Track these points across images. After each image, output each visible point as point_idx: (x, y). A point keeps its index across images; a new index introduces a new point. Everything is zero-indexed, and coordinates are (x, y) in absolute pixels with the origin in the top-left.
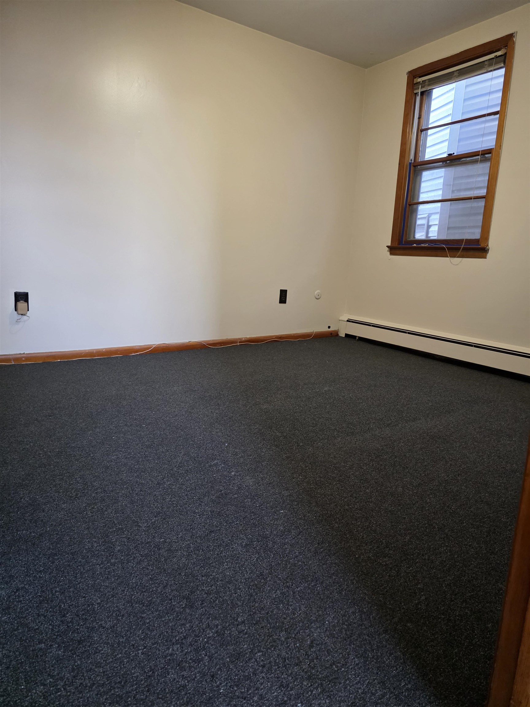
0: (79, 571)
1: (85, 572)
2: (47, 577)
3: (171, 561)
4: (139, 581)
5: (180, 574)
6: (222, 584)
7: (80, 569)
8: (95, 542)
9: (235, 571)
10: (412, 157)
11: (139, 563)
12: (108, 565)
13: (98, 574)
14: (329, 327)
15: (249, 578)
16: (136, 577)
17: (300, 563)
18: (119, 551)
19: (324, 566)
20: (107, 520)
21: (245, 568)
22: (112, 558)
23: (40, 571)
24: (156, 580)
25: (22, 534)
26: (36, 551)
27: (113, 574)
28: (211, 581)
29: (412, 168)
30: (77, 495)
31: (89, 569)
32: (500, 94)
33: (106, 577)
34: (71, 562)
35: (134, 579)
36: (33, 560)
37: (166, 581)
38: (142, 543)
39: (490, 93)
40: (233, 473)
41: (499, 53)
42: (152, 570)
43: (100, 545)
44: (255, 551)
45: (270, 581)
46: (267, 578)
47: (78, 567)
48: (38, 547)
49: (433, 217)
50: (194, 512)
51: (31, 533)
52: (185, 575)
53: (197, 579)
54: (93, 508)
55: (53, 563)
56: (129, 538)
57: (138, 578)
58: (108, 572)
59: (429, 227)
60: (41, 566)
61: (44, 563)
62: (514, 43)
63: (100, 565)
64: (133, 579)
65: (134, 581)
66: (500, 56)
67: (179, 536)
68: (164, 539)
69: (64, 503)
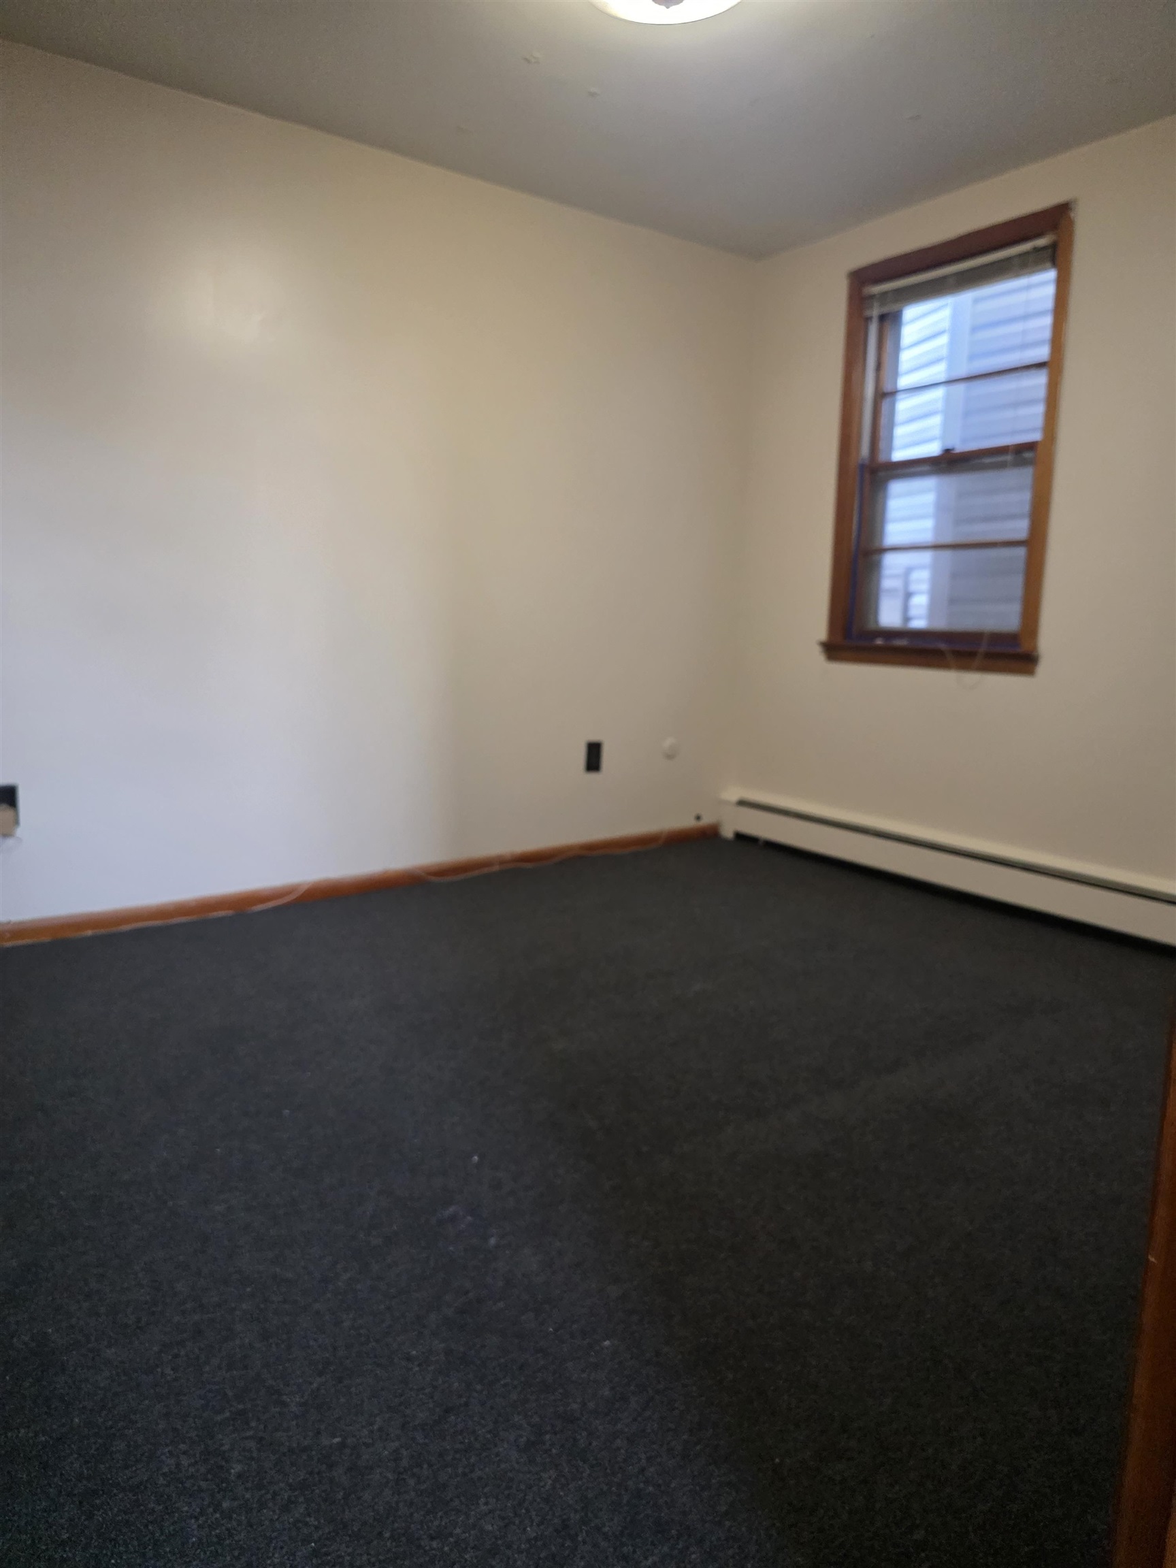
0: (150, 1540)
1: (164, 1541)
2: (77, 1559)
3: (359, 1498)
4: (288, 1559)
5: (380, 1534)
6: (476, 1557)
7: (153, 1533)
8: (184, 1453)
9: (503, 1519)
10: (865, 450)
11: (286, 1508)
12: (216, 1519)
13: (193, 1543)
14: (698, 818)
15: (536, 1539)
16: (282, 1548)
17: (651, 1489)
18: (239, 1476)
19: (706, 1494)
20: (210, 1391)
21: (528, 1511)
22: (224, 1497)
23: (63, 1544)
24: (327, 1554)
25: (17, 1436)
26: (50, 1485)
27: (228, 1542)
28: (451, 1550)
29: (867, 476)
30: (139, 1320)
31: (174, 1530)
32: (1048, 321)
33: (211, 1551)
34: (132, 1513)
35: (276, 1555)
36: (46, 1511)
37: (349, 1555)
38: (291, 1451)
39: (1026, 317)
40: (493, 1241)
41: (1041, 242)
42: (317, 1528)
43: (196, 1462)
44: (548, 1460)
45: (584, 1542)
46: (577, 1535)
47: (146, 1526)
48: (55, 1476)
49: (915, 575)
50: (409, 1359)
51: (36, 1435)
52: (392, 1538)
53: (419, 1547)
54: (176, 1356)
55: (90, 1516)
56: (261, 1439)
57: (284, 1551)
58: (217, 1536)
59: (908, 595)
60: (63, 1528)
61: (71, 1520)
62: (1071, 223)
63: (197, 1518)
64: (273, 1554)
65: (276, 1561)
66: (1044, 248)
67: (376, 1427)
68: (341, 1436)
69: (109, 1346)
